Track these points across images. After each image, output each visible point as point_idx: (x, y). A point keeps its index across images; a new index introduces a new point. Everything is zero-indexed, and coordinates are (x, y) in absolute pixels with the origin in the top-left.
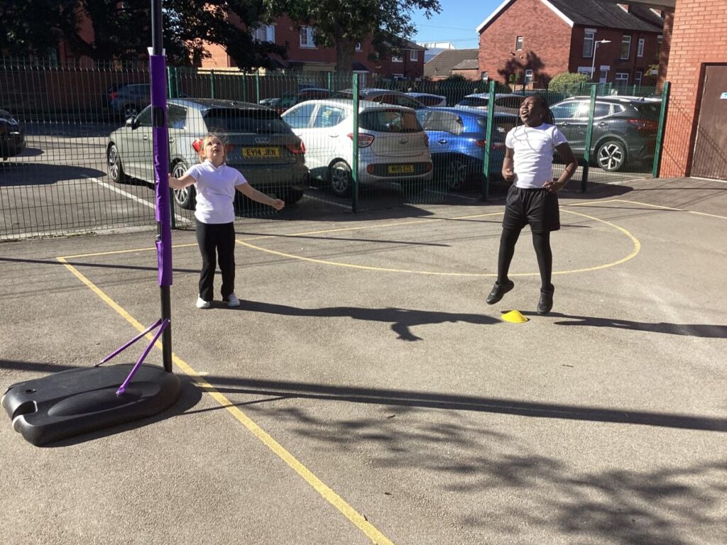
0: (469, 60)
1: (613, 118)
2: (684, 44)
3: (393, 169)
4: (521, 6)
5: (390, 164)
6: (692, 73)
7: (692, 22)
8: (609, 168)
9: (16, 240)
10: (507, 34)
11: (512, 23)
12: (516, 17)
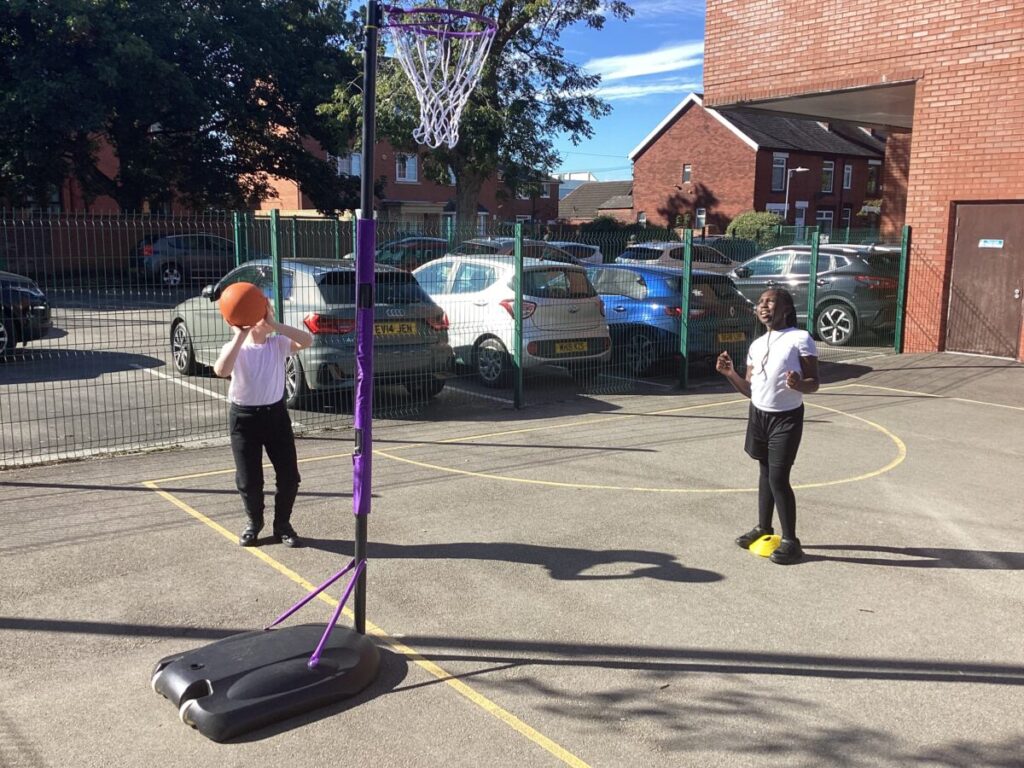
0: (620, 197)
1: (835, 274)
2: (926, 177)
3: (561, 347)
4: (686, 123)
5: (558, 341)
6: (938, 215)
7: (934, 149)
8: (834, 340)
9: (78, 460)
10: (671, 161)
11: (676, 147)
12: (681, 138)
